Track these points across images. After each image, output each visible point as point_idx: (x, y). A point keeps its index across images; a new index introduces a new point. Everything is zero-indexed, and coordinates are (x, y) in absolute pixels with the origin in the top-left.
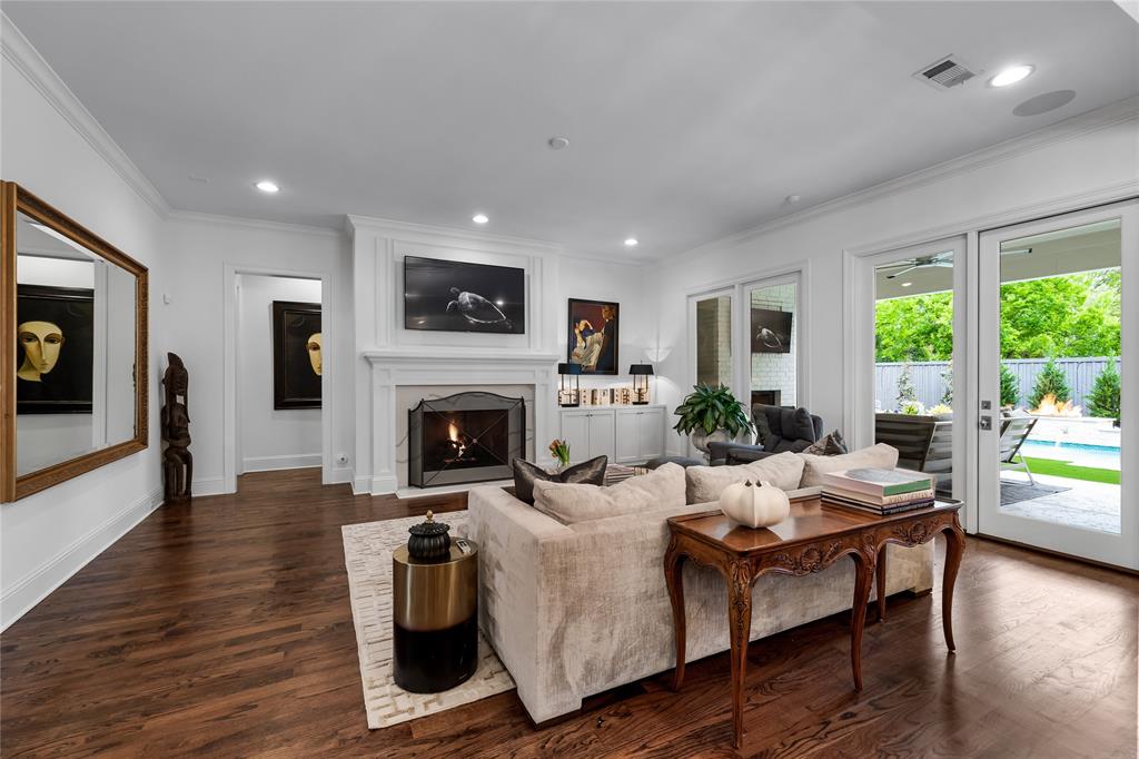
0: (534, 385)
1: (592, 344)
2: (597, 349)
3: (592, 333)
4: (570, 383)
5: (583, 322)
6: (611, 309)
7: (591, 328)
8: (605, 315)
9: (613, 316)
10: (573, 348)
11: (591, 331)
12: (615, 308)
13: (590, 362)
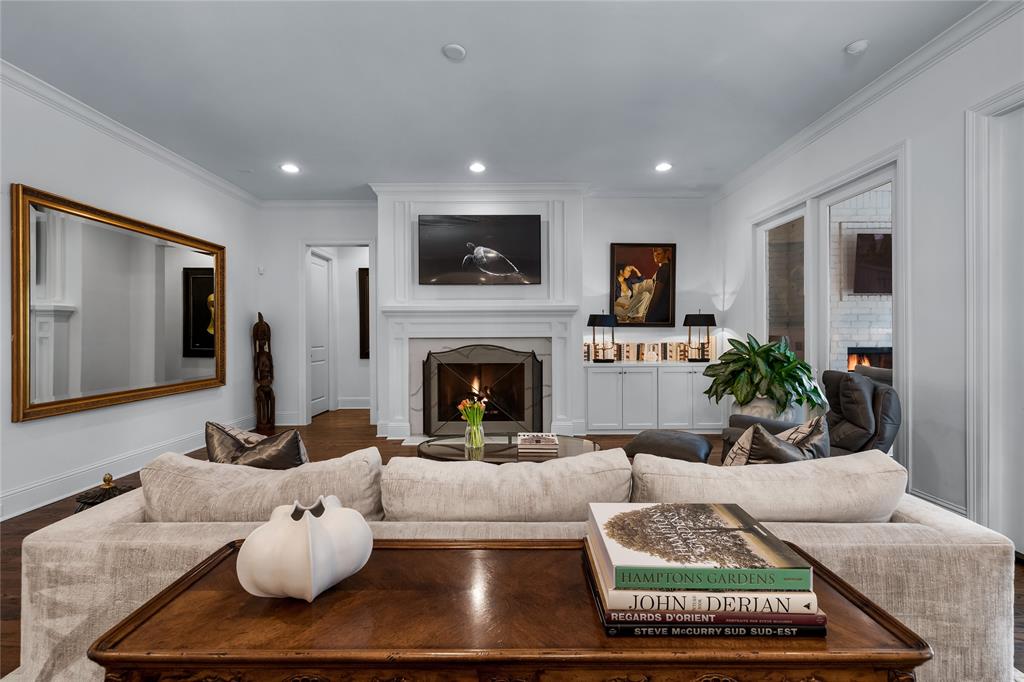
0: (551, 338)
1: (640, 293)
2: (647, 298)
3: (640, 280)
4: (604, 338)
5: (628, 270)
6: (665, 252)
7: (639, 275)
8: (658, 259)
9: (669, 260)
10: (617, 298)
11: (639, 278)
12: (670, 249)
13: (638, 313)
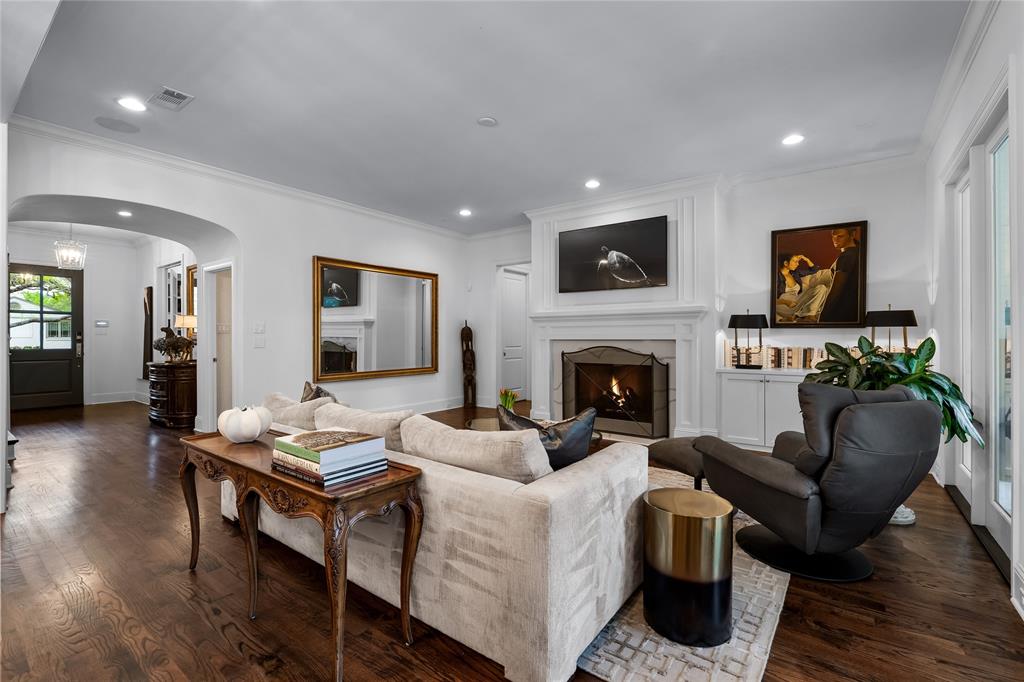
0: (674, 341)
1: (813, 286)
2: (822, 292)
3: (812, 271)
4: (748, 340)
5: (794, 263)
6: (850, 234)
7: (811, 264)
8: (837, 241)
9: (855, 241)
10: (780, 294)
11: (810, 268)
12: (858, 232)
13: (809, 311)
